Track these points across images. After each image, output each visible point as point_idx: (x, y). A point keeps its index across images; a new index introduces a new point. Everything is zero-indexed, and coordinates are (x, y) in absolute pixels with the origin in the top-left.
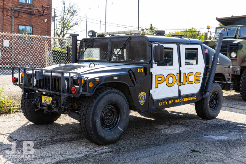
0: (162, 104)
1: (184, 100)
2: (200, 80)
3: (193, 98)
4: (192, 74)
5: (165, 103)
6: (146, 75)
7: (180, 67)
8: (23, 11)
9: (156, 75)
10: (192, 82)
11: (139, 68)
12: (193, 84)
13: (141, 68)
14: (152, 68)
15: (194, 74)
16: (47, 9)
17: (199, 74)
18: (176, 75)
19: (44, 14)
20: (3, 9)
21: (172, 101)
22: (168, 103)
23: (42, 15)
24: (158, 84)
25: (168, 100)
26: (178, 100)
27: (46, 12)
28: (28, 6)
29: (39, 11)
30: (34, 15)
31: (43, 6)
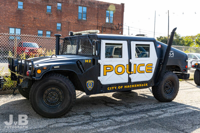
0: (111, 89)
1: (134, 86)
2: (152, 71)
3: (145, 85)
4: (144, 65)
5: (114, 88)
6: (94, 65)
7: (130, 60)
8: (108, 28)
9: (104, 65)
10: (143, 72)
11: (87, 59)
12: (144, 73)
13: (88, 59)
14: (100, 59)
15: (145, 65)
16: (121, 25)
17: (151, 65)
18: (125, 65)
19: (119, 29)
20: (98, 27)
21: (122, 87)
22: (117, 88)
23: (118, 29)
24: (107, 73)
25: (117, 86)
26: (128, 86)
27: (120, 27)
28: (110, 24)
29: (116, 27)
30: (114, 29)
31: (119, 24)
